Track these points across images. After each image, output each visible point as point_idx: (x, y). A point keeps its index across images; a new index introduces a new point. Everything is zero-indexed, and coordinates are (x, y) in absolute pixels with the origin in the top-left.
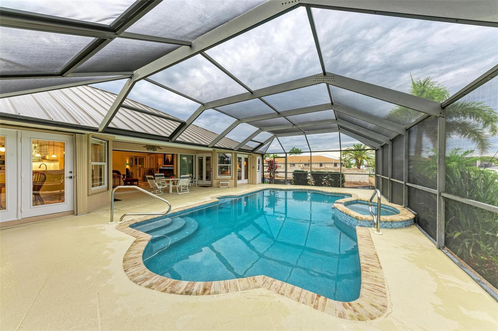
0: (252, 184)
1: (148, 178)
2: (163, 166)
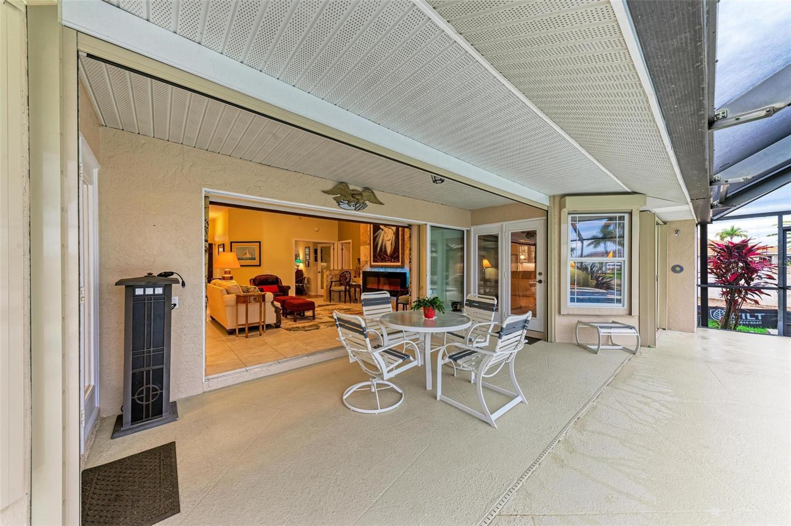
2: (373, 264)
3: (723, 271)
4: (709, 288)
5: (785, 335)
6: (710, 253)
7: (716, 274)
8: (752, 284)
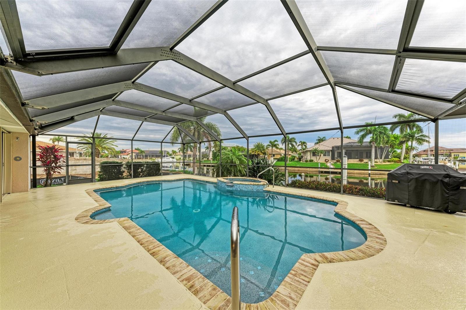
3: (45, 160)
4: (37, 168)
5: (68, 184)
6: (38, 150)
7: (41, 161)
8: (58, 165)
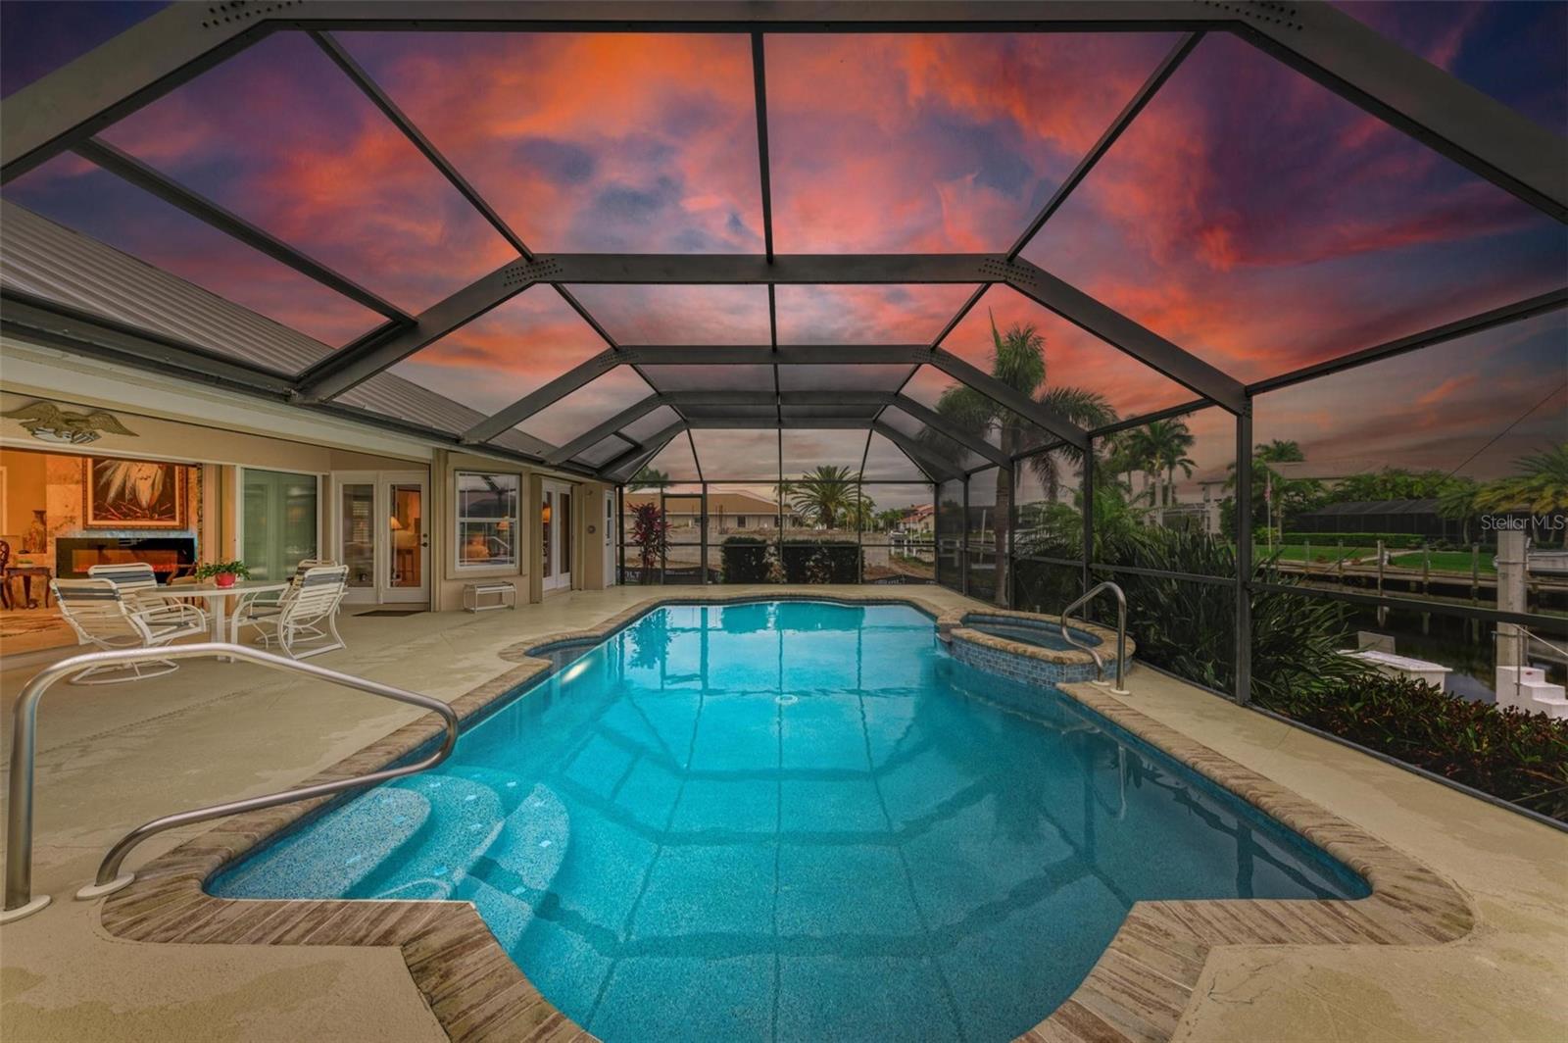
0: (586, 589)
1: (60, 590)
2: (91, 522)
4: (626, 548)
